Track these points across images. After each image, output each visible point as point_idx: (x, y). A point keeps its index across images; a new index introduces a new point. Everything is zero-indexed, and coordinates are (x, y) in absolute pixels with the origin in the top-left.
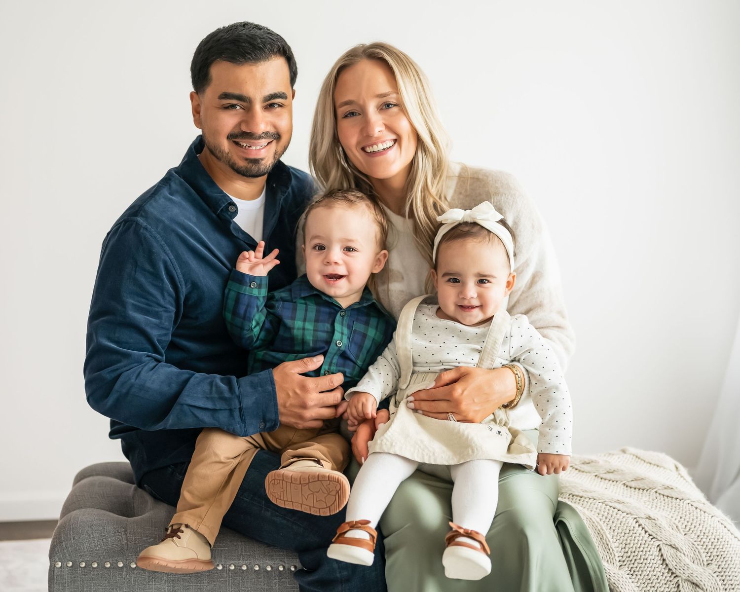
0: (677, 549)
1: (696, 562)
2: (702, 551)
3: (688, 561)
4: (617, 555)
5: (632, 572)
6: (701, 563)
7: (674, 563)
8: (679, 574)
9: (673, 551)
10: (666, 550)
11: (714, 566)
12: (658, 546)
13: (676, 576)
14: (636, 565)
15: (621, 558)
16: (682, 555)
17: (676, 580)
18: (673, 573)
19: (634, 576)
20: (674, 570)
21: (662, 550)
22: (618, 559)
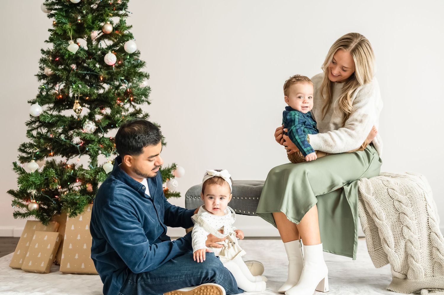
0: (394, 190)
1: (401, 194)
2: (404, 191)
3: (397, 193)
4: (372, 192)
5: (377, 197)
6: (403, 195)
7: (392, 194)
8: (394, 198)
9: (392, 190)
10: (390, 190)
11: (408, 196)
12: (388, 189)
13: (393, 199)
14: (378, 195)
15: (373, 193)
16: (396, 192)
17: (393, 200)
18: (392, 198)
19: (377, 199)
20: (392, 197)
21: (389, 190)
22: (372, 193)
